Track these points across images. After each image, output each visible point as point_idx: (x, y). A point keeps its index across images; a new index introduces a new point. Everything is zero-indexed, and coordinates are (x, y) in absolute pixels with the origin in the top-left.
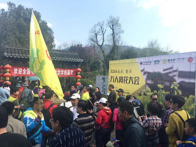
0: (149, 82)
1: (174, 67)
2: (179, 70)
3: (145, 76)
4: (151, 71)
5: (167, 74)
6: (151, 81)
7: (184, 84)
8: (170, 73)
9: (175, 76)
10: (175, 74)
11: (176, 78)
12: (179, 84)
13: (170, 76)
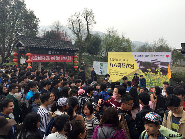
0: (142, 67)
1: (158, 59)
2: (161, 61)
3: (139, 64)
4: (143, 61)
5: (153, 63)
6: (143, 67)
7: (163, 69)
8: (156, 62)
9: (158, 64)
10: (158, 63)
11: (159, 65)
12: (160, 68)
13: (155, 64)
